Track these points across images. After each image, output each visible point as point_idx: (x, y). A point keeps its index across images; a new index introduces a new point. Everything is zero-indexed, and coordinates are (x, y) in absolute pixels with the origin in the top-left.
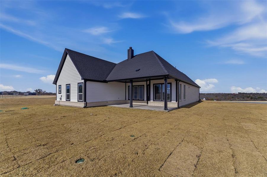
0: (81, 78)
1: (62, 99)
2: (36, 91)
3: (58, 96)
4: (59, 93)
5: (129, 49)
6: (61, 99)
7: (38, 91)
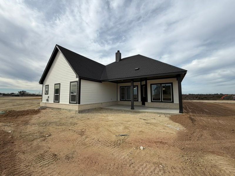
0: (76, 76)
1: (49, 100)
2: (20, 92)
3: (45, 97)
4: (45, 94)
5: (117, 52)
6: (47, 100)
7: (22, 93)
